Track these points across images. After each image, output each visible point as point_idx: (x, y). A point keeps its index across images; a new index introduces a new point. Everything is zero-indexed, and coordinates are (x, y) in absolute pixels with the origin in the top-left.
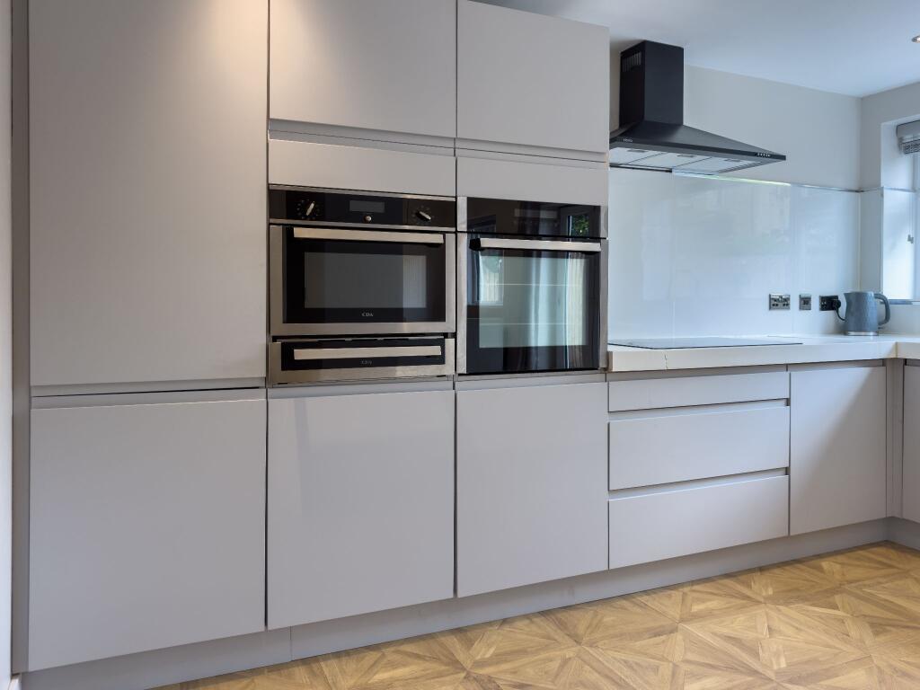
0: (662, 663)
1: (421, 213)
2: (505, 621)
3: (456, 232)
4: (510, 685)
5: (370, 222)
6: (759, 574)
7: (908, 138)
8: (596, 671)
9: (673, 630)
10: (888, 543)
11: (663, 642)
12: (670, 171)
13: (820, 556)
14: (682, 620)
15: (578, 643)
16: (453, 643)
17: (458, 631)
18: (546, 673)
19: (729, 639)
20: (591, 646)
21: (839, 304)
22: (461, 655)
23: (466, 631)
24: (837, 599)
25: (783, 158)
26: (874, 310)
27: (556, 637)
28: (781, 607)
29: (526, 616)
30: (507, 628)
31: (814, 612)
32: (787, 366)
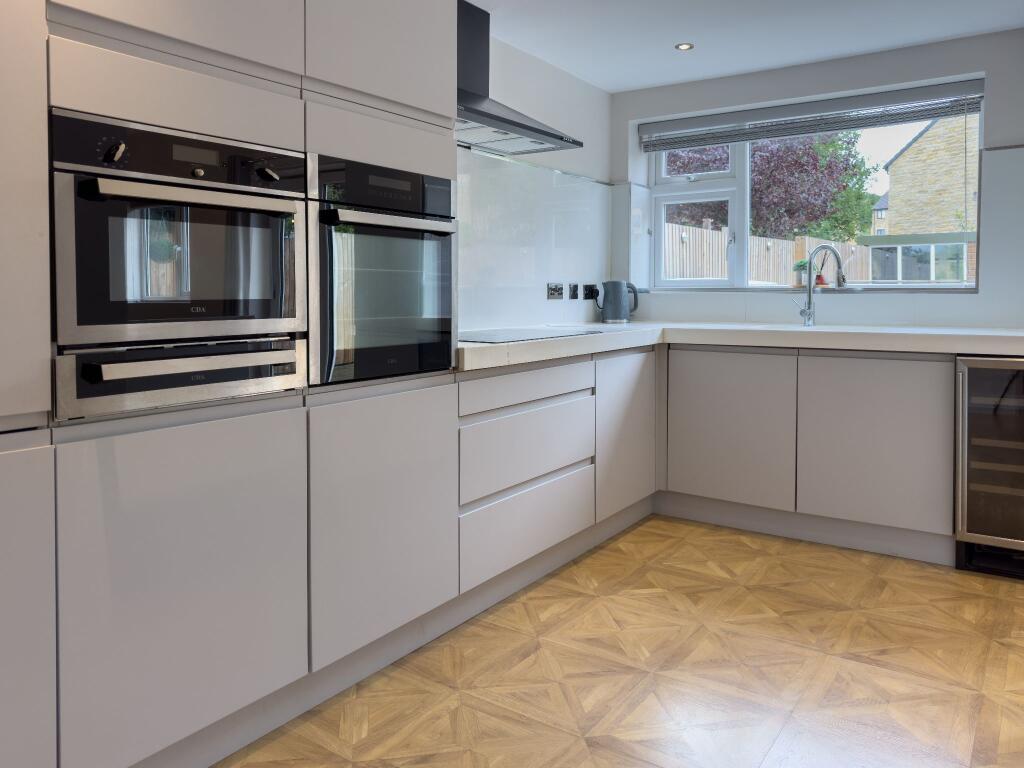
0: (549, 685)
1: (267, 170)
2: (359, 686)
3: (306, 200)
4: (411, 763)
5: (202, 178)
6: (575, 567)
7: (646, 138)
8: (493, 716)
9: (537, 647)
10: (654, 516)
11: (535, 662)
12: (469, 148)
13: (614, 538)
14: (539, 633)
15: (454, 688)
16: (311, 730)
17: (310, 714)
18: (441, 734)
19: (589, 641)
20: (470, 688)
21: (597, 293)
22: (333, 747)
23: (320, 712)
24: (649, 576)
25: (580, 144)
26: (627, 299)
27: (427, 688)
28: (611, 597)
29: (380, 673)
30: (366, 694)
31: (639, 594)
32: (592, 356)
